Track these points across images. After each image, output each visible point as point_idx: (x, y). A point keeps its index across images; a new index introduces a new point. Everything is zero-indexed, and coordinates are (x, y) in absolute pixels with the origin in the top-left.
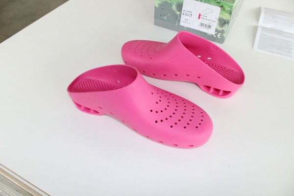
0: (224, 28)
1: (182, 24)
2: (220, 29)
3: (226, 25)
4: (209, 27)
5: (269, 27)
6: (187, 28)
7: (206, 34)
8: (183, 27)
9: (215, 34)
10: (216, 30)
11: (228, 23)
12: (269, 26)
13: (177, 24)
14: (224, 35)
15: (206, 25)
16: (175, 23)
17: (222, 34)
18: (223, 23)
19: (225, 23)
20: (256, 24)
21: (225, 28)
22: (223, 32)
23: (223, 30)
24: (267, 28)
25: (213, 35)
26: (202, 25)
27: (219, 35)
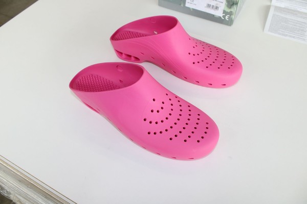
0: (232, 10)
1: (187, 5)
2: (228, 10)
3: (235, 7)
4: (217, 8)
5: (283, 7)
6: (193, 9)
7: (213, 15)
8: (189, 8)
9: (223, 16)
10: (224, 12)
11: (237, 4)
12: (283, 5)
13: (182, 5)
14: (233, 17)
15: (213, 6)
16: (180, 5)
17: (230, 15)
18: (231, 4)
19: (233, 4)
20: (268, 4)
21: (234, 9)
22: (231, 14)
23: (231, 12)
24: (280, 7)
25: (220, 17)
26: (209, 6)
27: (227, 17)
